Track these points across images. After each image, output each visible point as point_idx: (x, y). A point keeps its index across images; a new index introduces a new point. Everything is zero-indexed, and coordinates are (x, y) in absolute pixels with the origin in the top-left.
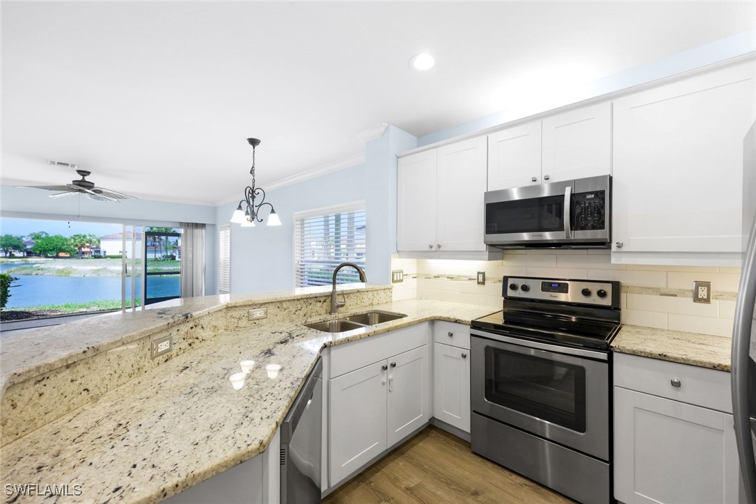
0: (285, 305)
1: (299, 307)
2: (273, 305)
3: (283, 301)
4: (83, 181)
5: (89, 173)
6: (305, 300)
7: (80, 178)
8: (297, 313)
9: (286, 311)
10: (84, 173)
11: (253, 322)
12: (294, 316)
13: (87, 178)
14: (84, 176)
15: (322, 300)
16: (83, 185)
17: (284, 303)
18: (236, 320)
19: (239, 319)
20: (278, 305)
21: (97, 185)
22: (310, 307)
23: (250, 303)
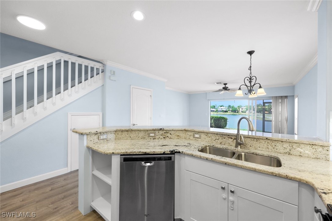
0: (209, 135)
1: (217, 138)
2: (204, 134)
3: (209, 133)
4: (225, 87)
5: (227, 84)
6: (221, 136)
7: (224, 86)
8: (216, 141)
9: (210, 138)
10: (225, 84)
11: (195, 138)
12: (214, 142)
13: (226, 86)
14: (225, 85)
15: (233, 138)
16: (225, 89)
17: (209, 134)
18: (189, 136)
19: (190, 136)
20: (206, 134)
21: (229, 88)
22: (225, 140)
23: (193, 130)
